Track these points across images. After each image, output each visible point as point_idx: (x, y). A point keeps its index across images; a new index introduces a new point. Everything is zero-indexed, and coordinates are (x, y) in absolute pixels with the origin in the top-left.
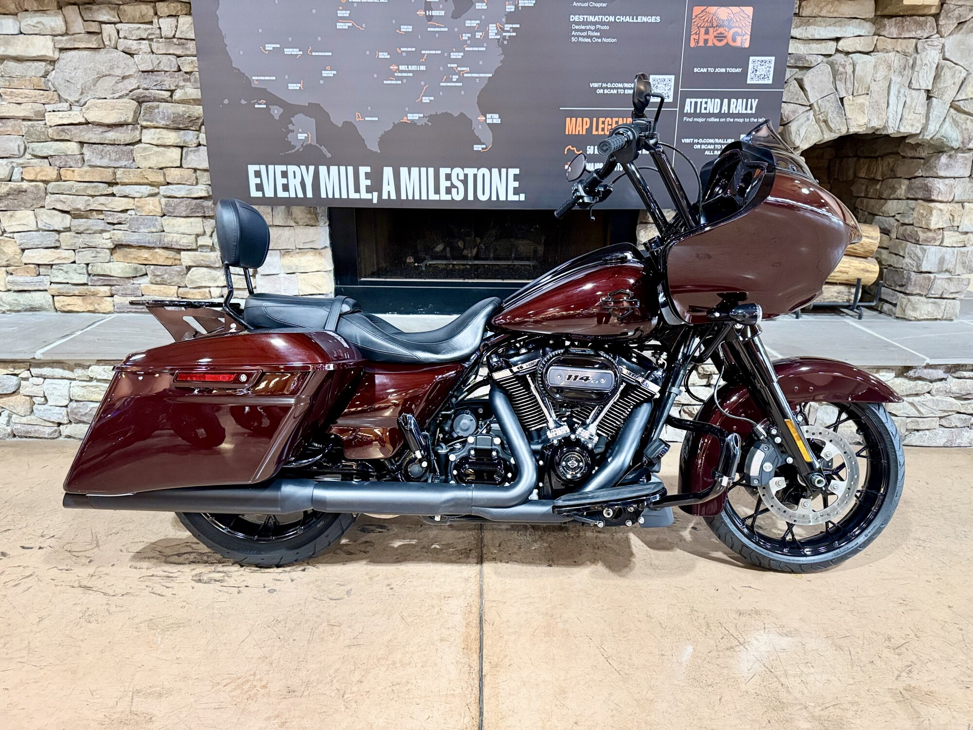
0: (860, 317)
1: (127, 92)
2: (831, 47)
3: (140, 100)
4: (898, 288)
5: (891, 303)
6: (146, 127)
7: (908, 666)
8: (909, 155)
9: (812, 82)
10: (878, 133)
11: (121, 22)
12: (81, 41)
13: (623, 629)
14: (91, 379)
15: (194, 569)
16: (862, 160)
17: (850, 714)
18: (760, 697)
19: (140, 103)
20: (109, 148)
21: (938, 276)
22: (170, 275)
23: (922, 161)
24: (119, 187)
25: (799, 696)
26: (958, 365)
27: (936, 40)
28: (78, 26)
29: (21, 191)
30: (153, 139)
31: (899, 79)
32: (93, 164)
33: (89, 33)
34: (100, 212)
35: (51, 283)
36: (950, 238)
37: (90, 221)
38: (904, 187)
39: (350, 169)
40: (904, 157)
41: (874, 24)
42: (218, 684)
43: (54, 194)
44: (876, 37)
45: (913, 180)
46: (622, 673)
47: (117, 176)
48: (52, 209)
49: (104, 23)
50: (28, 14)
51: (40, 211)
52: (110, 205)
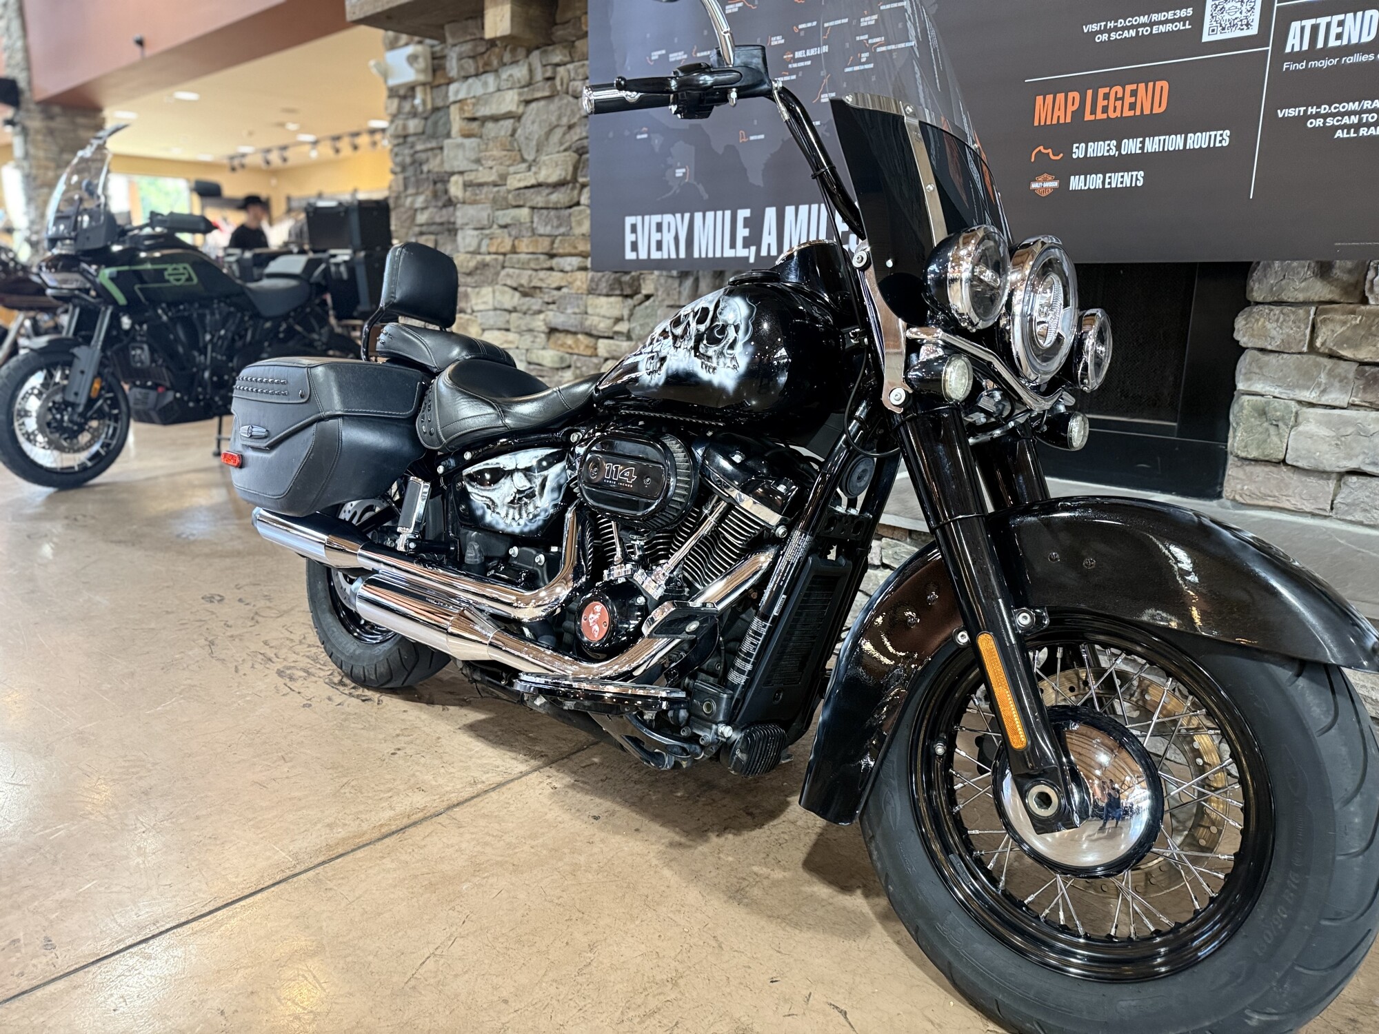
1: (572, 143)
3: (580, 152)
6: (584, 186)
11: (572, 62)
12: (538, 90)
19: (581, 155)
20: (553, 213)
22: (588, 367)
24: (556, 259)
28: (539, 72)
29: (485, 265)
32: (539, 232)
33: (545, 79)
34: (540, 288)
37: (533, 300)
39: (728, 213)
43: (508, 268)
46: (412, 983)
47: (555, 245)
48: (505, 285)
49: (558, 65)
50: (505, 68)
51: (497, 287)
52: (548, 281)
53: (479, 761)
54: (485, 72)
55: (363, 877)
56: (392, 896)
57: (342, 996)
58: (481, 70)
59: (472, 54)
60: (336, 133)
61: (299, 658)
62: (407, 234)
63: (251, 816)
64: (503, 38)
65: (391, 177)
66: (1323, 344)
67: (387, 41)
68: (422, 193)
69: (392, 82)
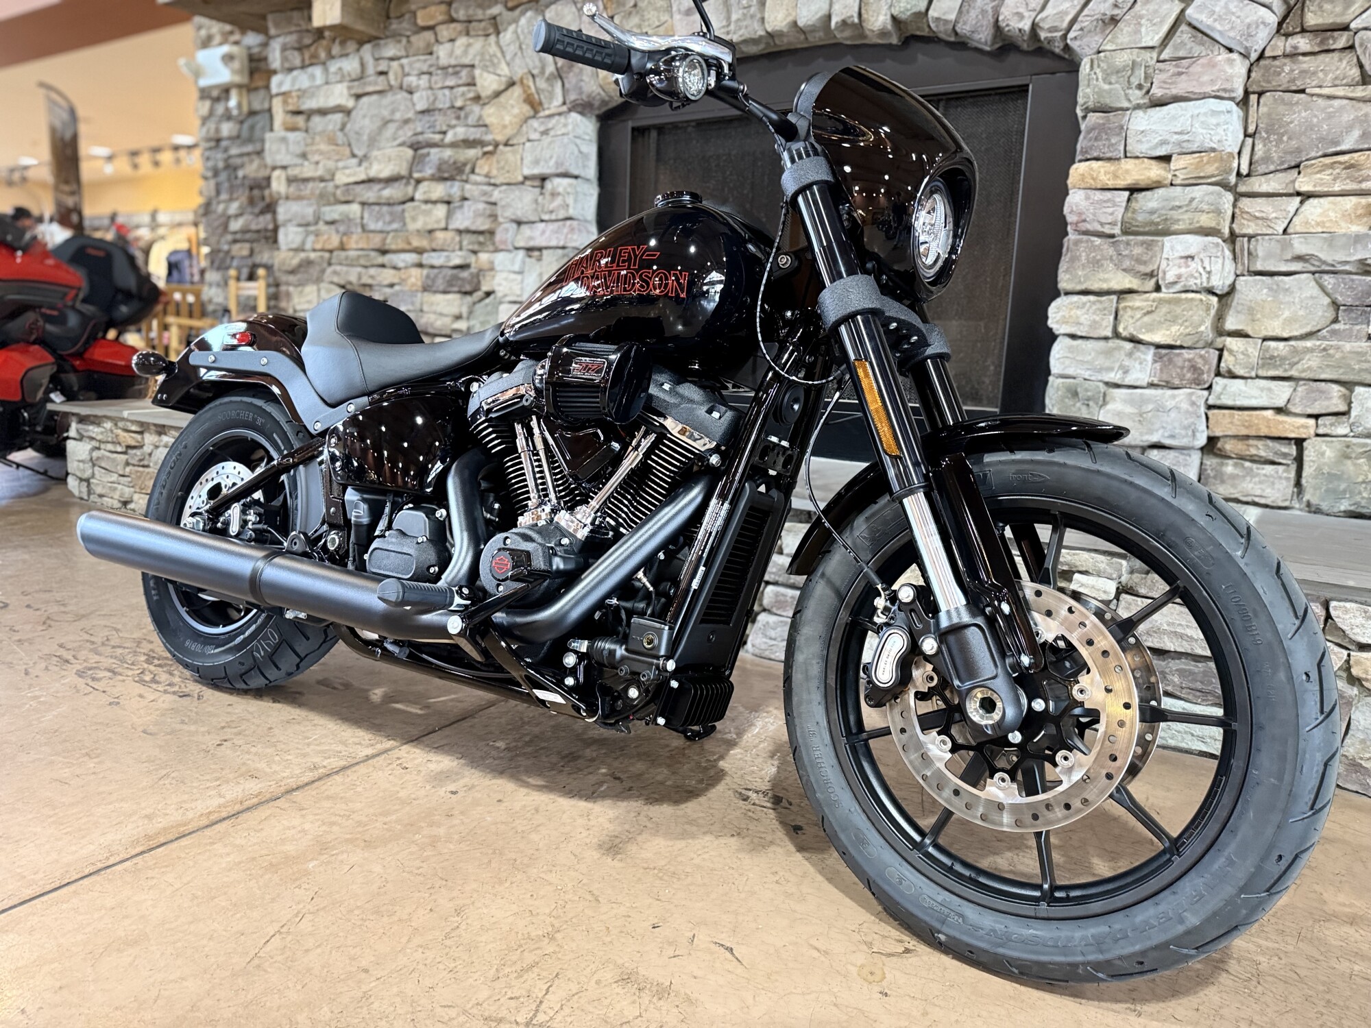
1: (406, 139)
6: (419, 181)
11: (407, 56)
12: (370, 84)
19: (416, 150)
20: (385, 209)
24: (388, 255)
28: (371, 66)
29: (308, 263)
30: (424, 194)
32: (368, 229)
33: (378, 73)
34: (370, 286)
43: (334, 265)
46: (256, 961)
47: (388, 241)
48: (332, 283)
49: (392, 59)
50: (333, 62)
51: (323, 285)
52: (379, 279)
53: (319, 748)
54: (311, 65)
55: (191, 863)
56: (225, 879)
57: (172, 981)
58: (307, 62)
59: (296, 45)
60: (134, 146)
61: (102, 659)
62: (218, 242)
63: (52, 813)
64: (332, 28)
65: (201, 183)
66: (1125, 329)
67: (199, 42)
68: (237, 199)
69: (203, 82)
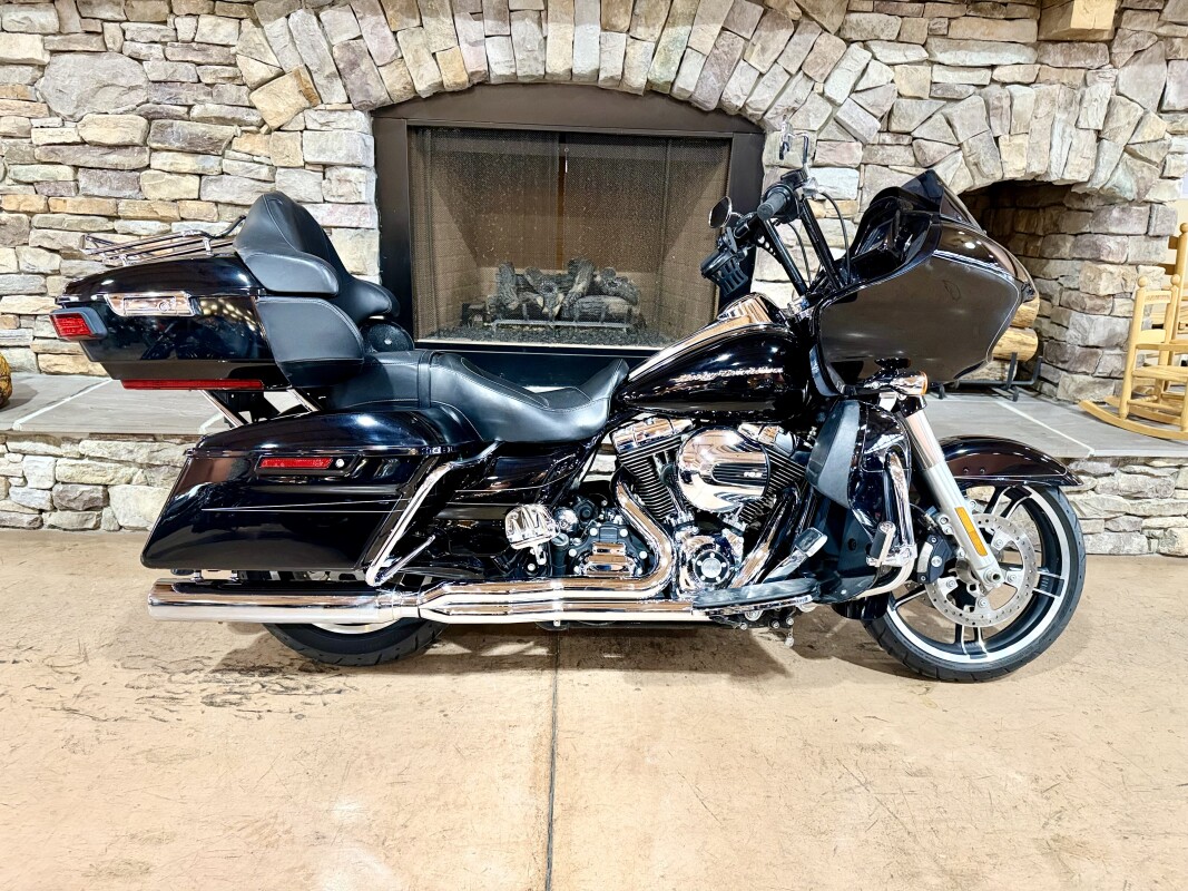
0: (1015, 399)
1: (134, 106)
2: (984, 77)
3: (150, 117)
4: (1060, 365)
5: (1051, 383)
6: (156, 150)
7: (1057, 813)
8: (1076, 207)
9: (961, 117)
10: (1039, 179)
11: (128, 21)
12: (77, 42)
13: (722, 765)
14: (82, 457)
15: (204, 690)
16: (1020, 212)
17: (986, 868)
18: (882, 847)
19: (150, 121)
20: (110, 173)
21: (1107, 352)
23: (1091, 214)
24: (121, 222)
25: (928, 846)
26: (1128, 458)
27: (1108, 71)
28: (74, 23)
30: (164, 164)
31: (1064, 117)
32: (89, 193)
33: (87, 32)
35: (35, 337)
36: (1121, 306)
37: (85, 263)
38: (1068, 245)
40: (1069, 209)
41: (1036, 50)
42: (231, 828)
43: (40, 228)
44: (1039, 66)
45: (1079, 237)
46: (719, 818)
47: (119, 208)
49: (106, 21)
50: (14, 7)
51: (22, 249)
55: (589, 790)
56: (625, 789)
